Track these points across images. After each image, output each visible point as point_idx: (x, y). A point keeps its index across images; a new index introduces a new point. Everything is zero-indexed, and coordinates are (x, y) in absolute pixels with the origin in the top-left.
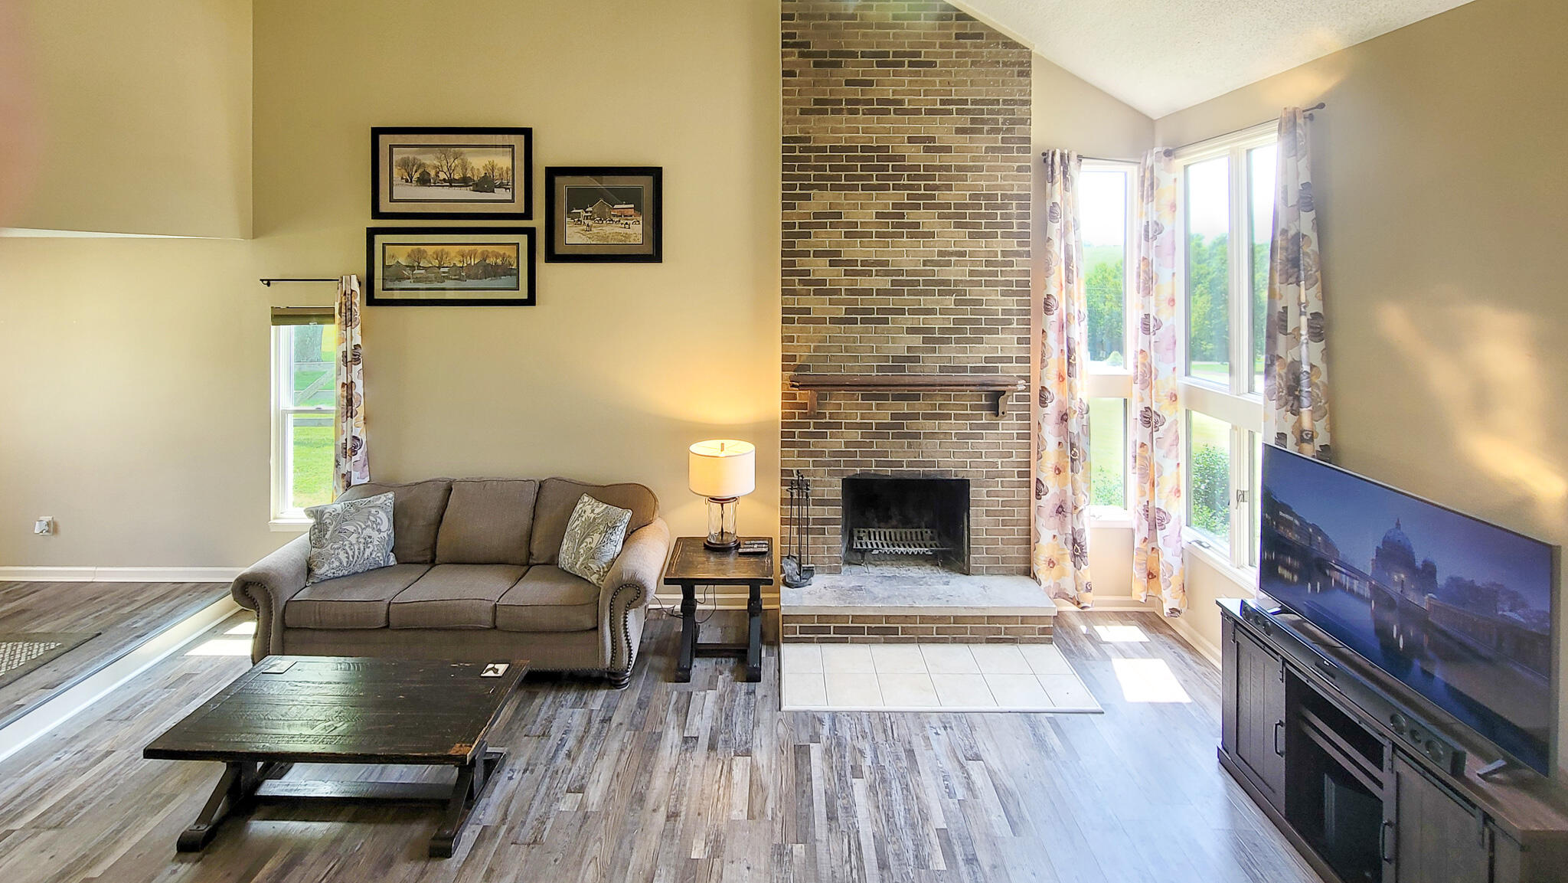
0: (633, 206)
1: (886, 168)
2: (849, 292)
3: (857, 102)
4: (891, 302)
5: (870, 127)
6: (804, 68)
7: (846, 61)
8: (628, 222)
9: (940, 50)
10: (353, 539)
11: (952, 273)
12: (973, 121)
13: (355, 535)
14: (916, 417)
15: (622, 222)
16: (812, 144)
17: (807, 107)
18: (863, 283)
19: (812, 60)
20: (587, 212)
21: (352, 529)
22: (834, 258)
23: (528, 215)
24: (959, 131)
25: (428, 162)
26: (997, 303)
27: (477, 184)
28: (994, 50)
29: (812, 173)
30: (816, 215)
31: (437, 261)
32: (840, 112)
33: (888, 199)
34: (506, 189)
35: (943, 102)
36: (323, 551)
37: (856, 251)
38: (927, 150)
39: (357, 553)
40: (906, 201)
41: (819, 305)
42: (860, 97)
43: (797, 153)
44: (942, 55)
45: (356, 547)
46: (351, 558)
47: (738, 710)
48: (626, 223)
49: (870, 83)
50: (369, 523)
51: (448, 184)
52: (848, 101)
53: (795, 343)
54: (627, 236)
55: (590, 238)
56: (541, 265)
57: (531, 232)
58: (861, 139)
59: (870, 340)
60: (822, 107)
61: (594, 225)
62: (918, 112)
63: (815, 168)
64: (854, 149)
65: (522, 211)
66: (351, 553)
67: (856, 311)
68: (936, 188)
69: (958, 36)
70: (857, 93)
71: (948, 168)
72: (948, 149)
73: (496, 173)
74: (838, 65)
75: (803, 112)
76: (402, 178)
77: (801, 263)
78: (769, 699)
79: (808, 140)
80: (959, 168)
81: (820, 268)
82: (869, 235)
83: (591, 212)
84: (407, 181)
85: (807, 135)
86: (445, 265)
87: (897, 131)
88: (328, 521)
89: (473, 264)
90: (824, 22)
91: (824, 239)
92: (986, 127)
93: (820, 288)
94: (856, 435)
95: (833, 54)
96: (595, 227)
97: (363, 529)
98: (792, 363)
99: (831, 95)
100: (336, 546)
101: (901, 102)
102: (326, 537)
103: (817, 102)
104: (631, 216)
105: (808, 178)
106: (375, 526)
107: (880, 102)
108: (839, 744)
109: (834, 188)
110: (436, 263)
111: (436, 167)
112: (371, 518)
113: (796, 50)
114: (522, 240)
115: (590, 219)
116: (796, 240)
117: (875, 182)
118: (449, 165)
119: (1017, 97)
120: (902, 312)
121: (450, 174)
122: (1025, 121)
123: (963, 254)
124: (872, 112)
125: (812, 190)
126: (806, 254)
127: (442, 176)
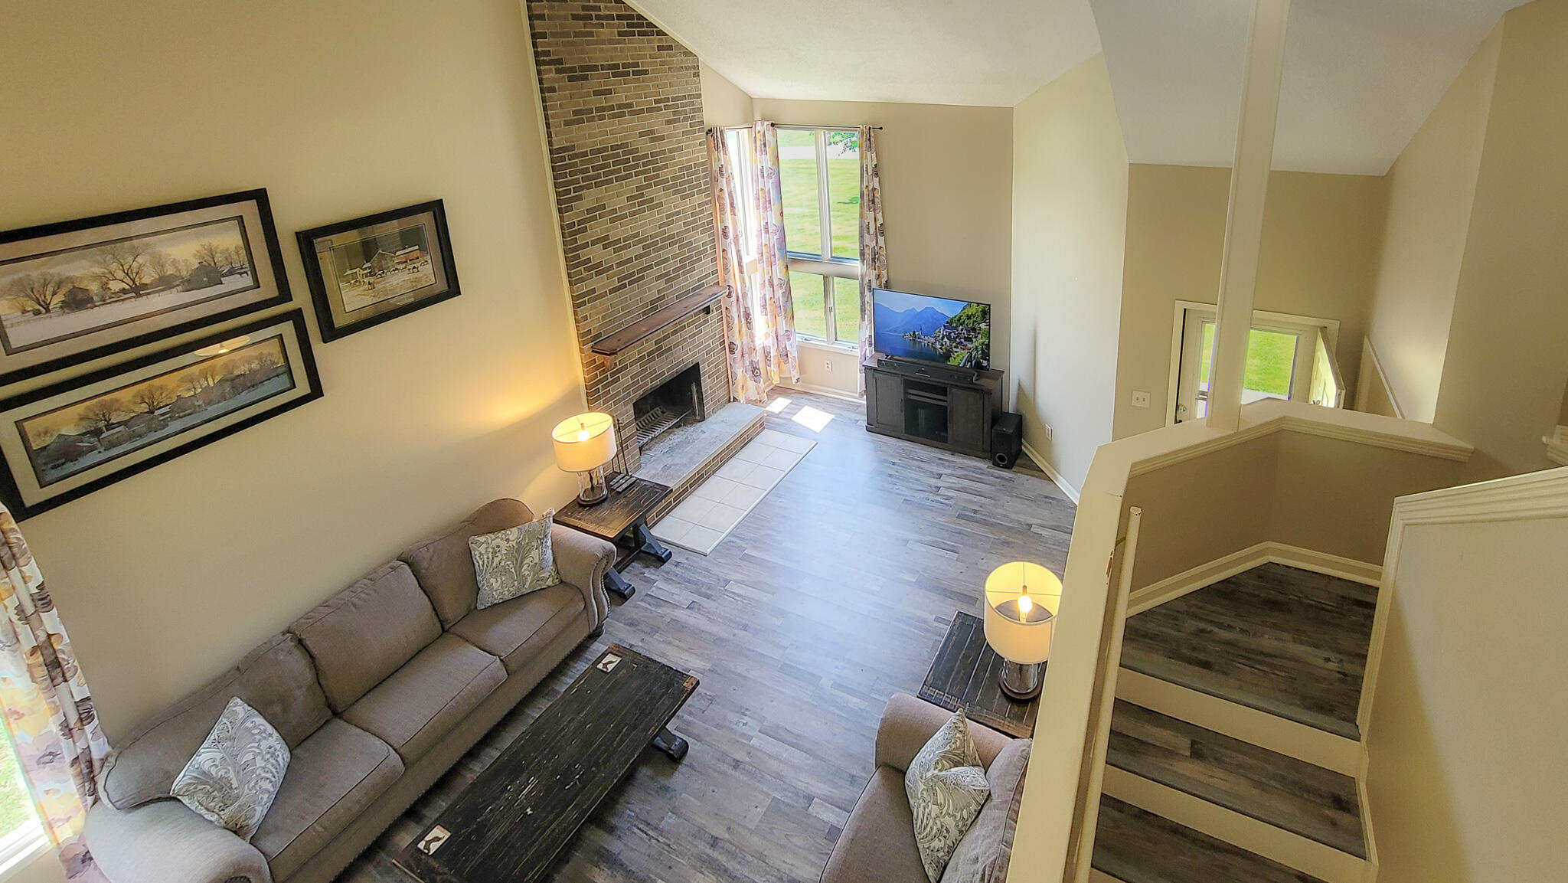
0: (417, 247)
1: (628, 160)
2: (619, 264)
3: (603, 109)
4: (644, 262)
5: (615, 129)
6: (561, 84)
7: (591, 74)
8: (415, 265)
9: (650, 60)
10: (259, 762)
11: (676, 228)
12: (675, 113)
13: (258, 758)
14: (666, 337)
15: (408, 267)
16: (576, 151)
17: (568, 119)
18: (626, 254)
19: (566, 75)
20: (364, 270)
21: (249, 757)
22: (605, 242)
23: (285, 295)
24: (668, 122)
25: (78, 273)
26: (699, 240)
27: (188, 281)
28: (679, 58)
29: (580, 176)
30: (588, 211)
31: (144, 405)
32: (592, 119)
33: (631, 186)
34: (241, 274)
35: (656, 102)
36: (242, 800)
37: (619, 231)
38: (653, 140)
39: (274, 770)
40: (644, 183)
41: (600, 283)
42: (604, 105)
43: (567, 162)
44: (651, 64)
45: (269, 766)
46: (273, 779)
47: (688, 575)
48: (414, 268)
49: (609, 92)
50: (257, 737)
51: (134, 294)
52: (599, 110)
53: (589, 320)
54: (417, 280)
55: (374, 296)
56: (318, 347)
57: (296, 316)
58: (610, 140)
59: (636, 295)
60: (580, 116)
61: (376, 281)
62: (642, 111)
63: (583, 171)
64: (606, 149)
65: (276, 293)
66: (269, 775)
67: (625, 278)
68: (659, 168)
69: (660, 48)
70: (601, 101)
71: (664, 152)
72: (662, 138)
73: (219, 258)
74: (585, 78)
75: (567, 123)
76: (24, 312)
77: (584, 254)
78: (691, 557)
79: (572, 148)
80: (671, 151)
81: (596, 254)
82: (624, 216)
83: (369, 267)
84: (37, 313)
85: (573, 144)
86: (161, 404)
87: (632, 129)
88: (222, 773)
89: (211, 384)
90: (569, 39)
91: (596, 230)
92: (681, 117)
93: (599, 269)
94: (637, 368)
95: (583, 68)
96: (378, 283)
97: (258, 747)
98: (589, 337)
99: (584, 106)
100: (252, 784)
101: (630, 105)
102: (234, 787)
103: (576, 113)
104: (418, 258)
105: (577, 181)
106: (264, 735)
107: (620, 106)
108: (755, 541)
109: (597, 185)
110: (145, 407)
111: (96, 277)
112: (255, 731)
113: (553, 67)
114: (287, 329)
115: (371, 276)
116: (577, 236)
117: (623, 173)
118: (126, 267)
119: (694, 93)
120: (650, 267)
121: (134, 282)
122: (700, 110)
123: (678, 213)
124: (614, 116)
125: (582, 190)
126: (586, 245)
127: (115, 286)
